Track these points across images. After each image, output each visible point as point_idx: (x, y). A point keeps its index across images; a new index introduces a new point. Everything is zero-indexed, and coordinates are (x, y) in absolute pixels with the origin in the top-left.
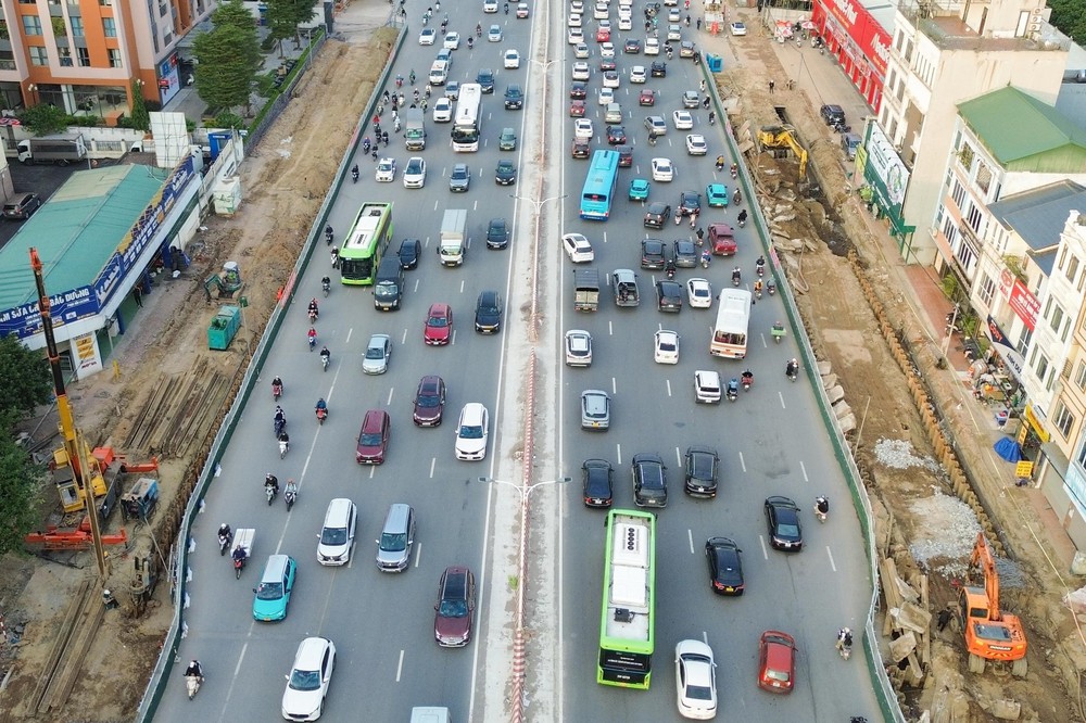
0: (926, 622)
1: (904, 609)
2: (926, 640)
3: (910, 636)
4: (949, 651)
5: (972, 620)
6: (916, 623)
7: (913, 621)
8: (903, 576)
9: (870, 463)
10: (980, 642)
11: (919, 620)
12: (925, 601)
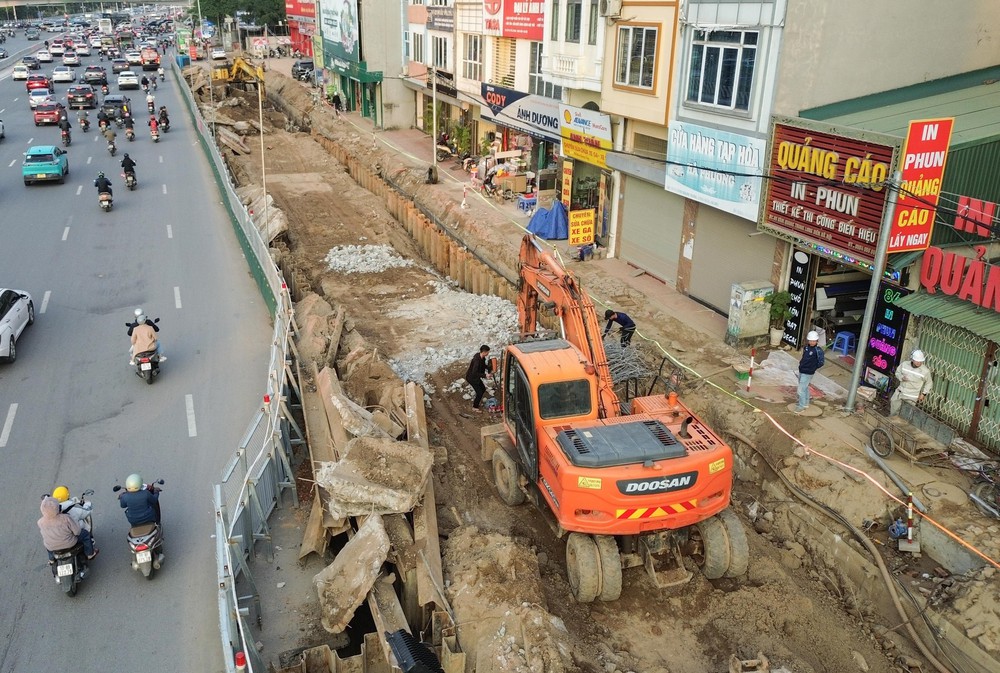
0: (416, 473)
1: (350, 456)
2: (425, 530)
3: (372, 528)
4: (503, 549)
5: (549, 429)
6: (387, 483)
7: (373, 479)
8: (362, 400)
9: (315, 273)
10: (590, 481)
11: (393, 472)
12: (419, 432)
